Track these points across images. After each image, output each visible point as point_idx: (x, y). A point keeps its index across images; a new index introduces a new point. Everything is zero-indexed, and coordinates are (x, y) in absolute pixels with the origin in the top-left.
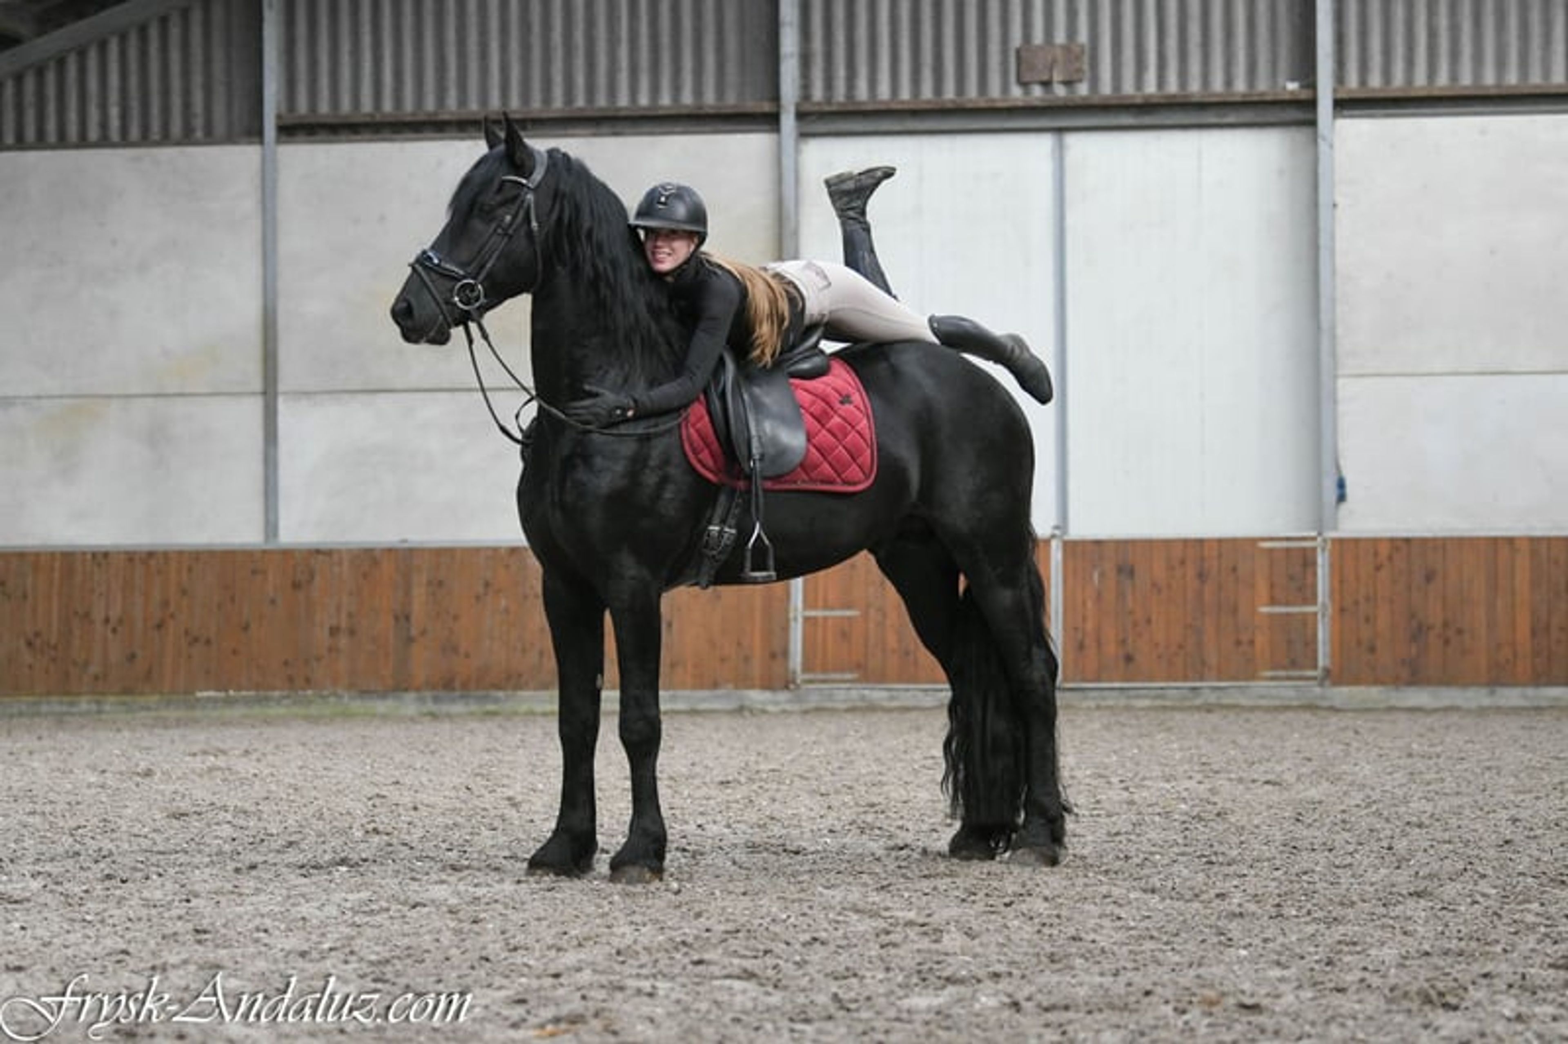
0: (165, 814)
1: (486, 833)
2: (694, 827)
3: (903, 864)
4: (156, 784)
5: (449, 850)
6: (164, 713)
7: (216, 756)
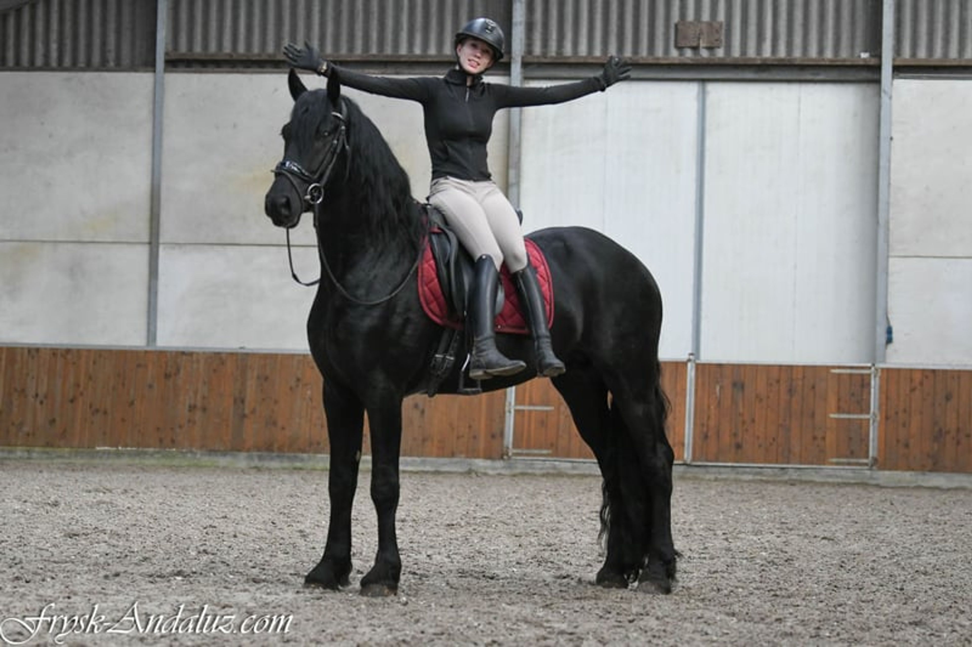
0: (62, 534)
1: (281, 555)
2: (425, 556)
3: (564, 589)
4: (61, 512)
5: (254, 567)
6: (73, 460)
7: (104, 493)
